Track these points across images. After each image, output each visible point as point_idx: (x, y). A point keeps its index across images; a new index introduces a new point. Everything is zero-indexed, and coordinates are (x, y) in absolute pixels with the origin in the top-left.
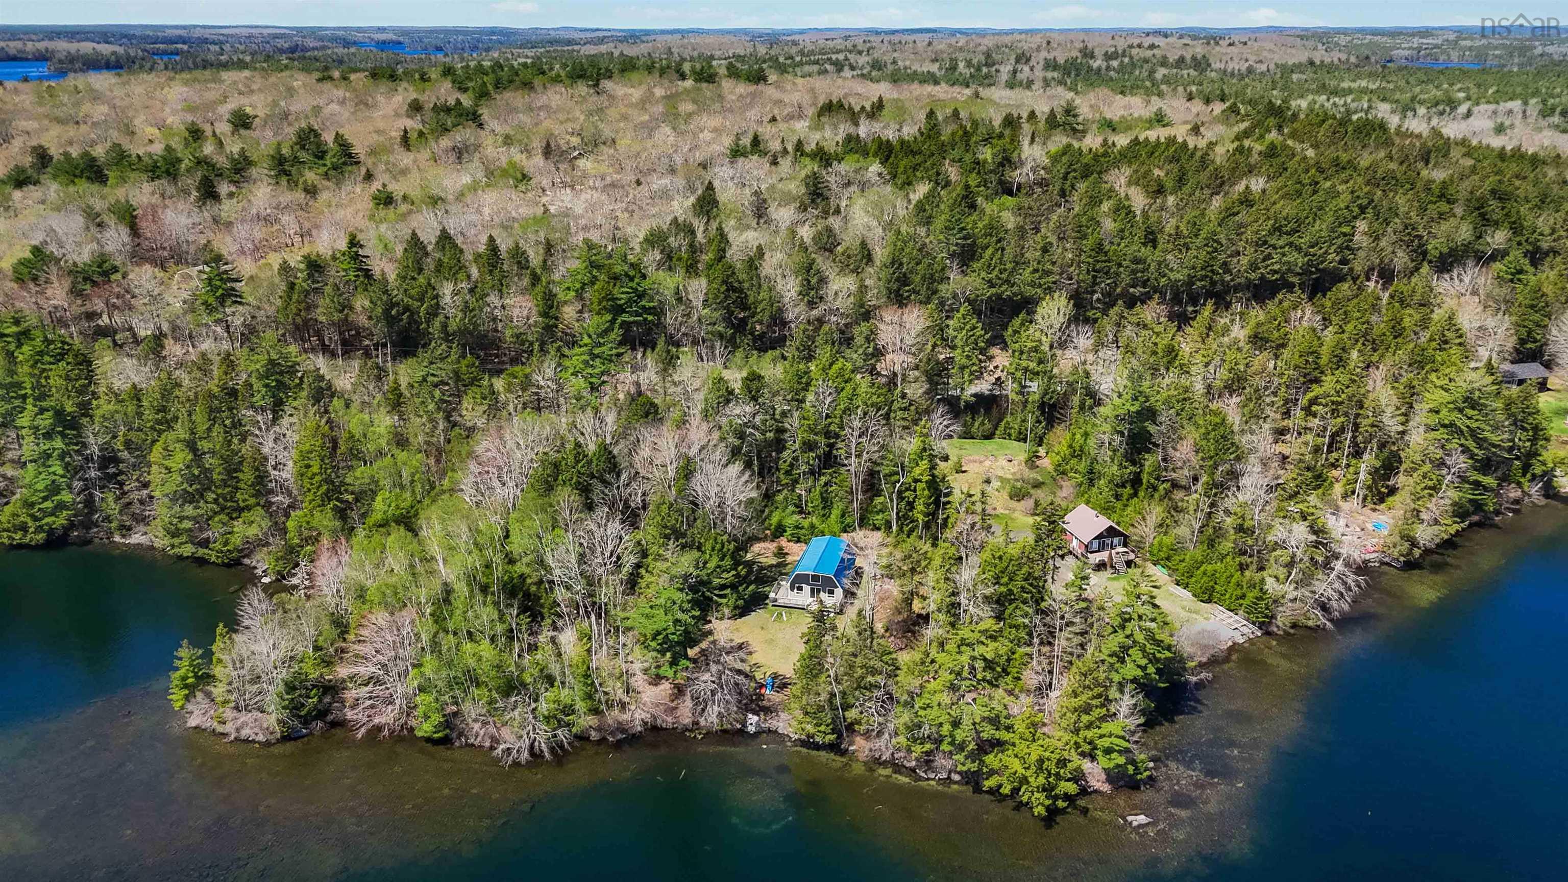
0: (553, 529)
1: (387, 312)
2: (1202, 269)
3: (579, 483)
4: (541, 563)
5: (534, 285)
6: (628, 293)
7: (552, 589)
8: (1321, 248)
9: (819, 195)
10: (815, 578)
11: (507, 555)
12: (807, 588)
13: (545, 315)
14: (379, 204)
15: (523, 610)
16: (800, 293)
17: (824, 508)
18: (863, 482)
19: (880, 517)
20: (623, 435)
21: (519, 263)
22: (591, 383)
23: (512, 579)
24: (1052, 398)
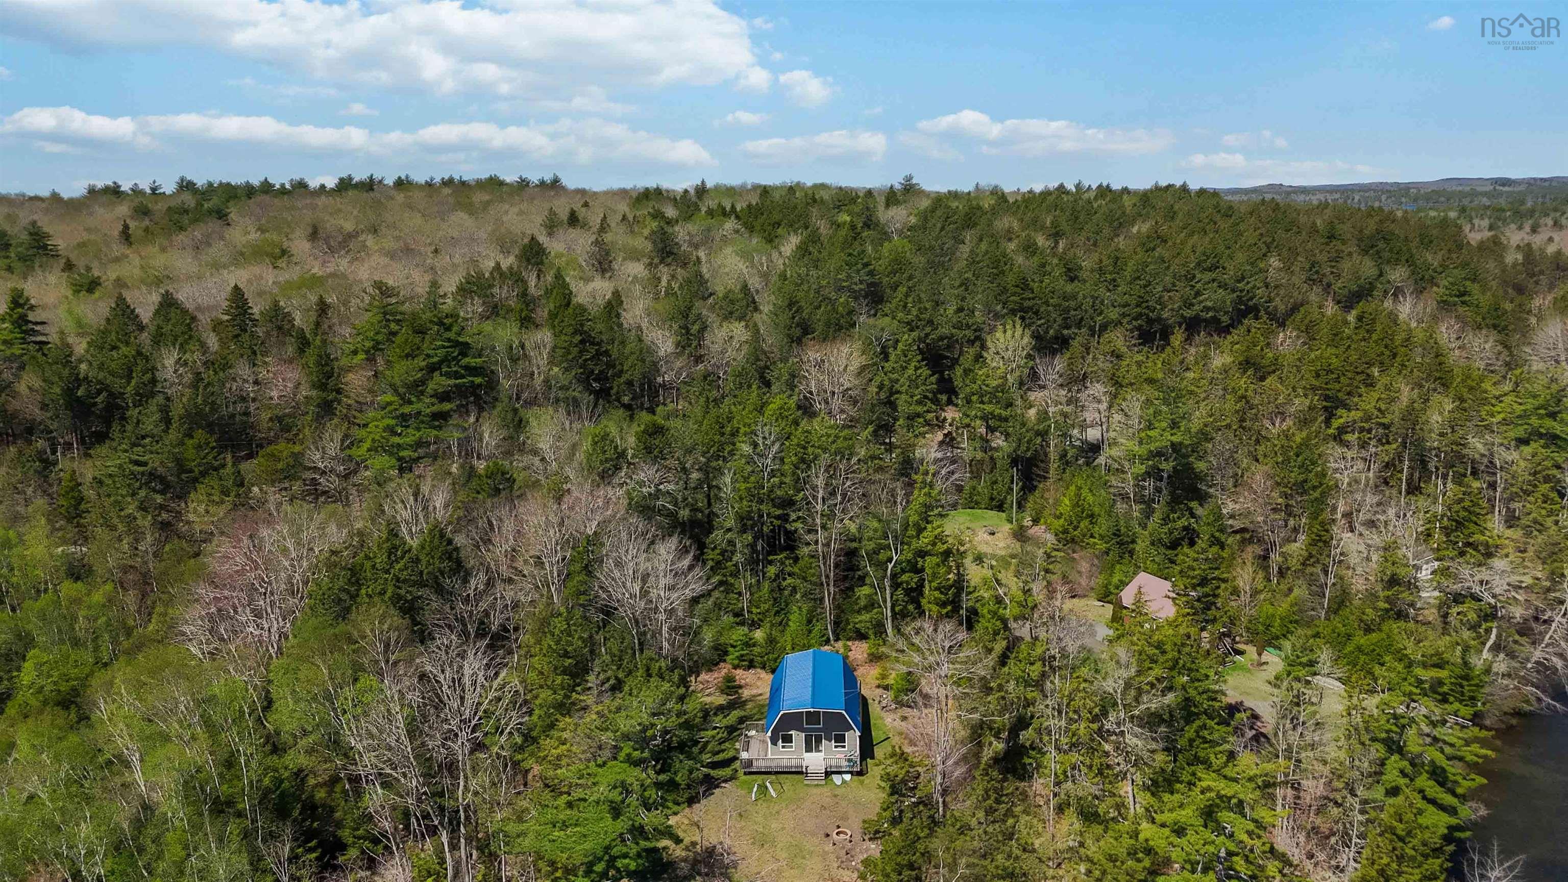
0: (356, 680)
1: (69, 392)
2: (1137, 306)
3: (400, 597)
4: (335, 743)
5: (301, 352)
6: (444, 347)
7: (358, 794)
8: (1248, 283)
9: (670, 253)
10: (812, 717)
11: (268, 737)
12: (798, 737)
13: (321, 386)
14: (79, 291)
15: (304, 837)
16: (678, 344)
17: (777, 613)
18: (837, 566)
19: (865, 617)
20: (465, 520)
21: (280, 328)
22: (400, 459)
23: (279, 781)
24: (1028, 449)
